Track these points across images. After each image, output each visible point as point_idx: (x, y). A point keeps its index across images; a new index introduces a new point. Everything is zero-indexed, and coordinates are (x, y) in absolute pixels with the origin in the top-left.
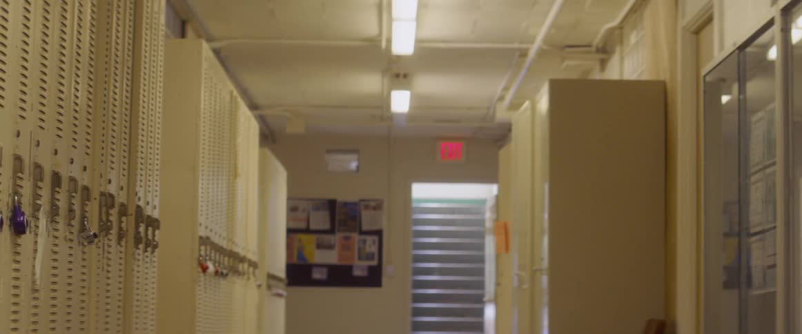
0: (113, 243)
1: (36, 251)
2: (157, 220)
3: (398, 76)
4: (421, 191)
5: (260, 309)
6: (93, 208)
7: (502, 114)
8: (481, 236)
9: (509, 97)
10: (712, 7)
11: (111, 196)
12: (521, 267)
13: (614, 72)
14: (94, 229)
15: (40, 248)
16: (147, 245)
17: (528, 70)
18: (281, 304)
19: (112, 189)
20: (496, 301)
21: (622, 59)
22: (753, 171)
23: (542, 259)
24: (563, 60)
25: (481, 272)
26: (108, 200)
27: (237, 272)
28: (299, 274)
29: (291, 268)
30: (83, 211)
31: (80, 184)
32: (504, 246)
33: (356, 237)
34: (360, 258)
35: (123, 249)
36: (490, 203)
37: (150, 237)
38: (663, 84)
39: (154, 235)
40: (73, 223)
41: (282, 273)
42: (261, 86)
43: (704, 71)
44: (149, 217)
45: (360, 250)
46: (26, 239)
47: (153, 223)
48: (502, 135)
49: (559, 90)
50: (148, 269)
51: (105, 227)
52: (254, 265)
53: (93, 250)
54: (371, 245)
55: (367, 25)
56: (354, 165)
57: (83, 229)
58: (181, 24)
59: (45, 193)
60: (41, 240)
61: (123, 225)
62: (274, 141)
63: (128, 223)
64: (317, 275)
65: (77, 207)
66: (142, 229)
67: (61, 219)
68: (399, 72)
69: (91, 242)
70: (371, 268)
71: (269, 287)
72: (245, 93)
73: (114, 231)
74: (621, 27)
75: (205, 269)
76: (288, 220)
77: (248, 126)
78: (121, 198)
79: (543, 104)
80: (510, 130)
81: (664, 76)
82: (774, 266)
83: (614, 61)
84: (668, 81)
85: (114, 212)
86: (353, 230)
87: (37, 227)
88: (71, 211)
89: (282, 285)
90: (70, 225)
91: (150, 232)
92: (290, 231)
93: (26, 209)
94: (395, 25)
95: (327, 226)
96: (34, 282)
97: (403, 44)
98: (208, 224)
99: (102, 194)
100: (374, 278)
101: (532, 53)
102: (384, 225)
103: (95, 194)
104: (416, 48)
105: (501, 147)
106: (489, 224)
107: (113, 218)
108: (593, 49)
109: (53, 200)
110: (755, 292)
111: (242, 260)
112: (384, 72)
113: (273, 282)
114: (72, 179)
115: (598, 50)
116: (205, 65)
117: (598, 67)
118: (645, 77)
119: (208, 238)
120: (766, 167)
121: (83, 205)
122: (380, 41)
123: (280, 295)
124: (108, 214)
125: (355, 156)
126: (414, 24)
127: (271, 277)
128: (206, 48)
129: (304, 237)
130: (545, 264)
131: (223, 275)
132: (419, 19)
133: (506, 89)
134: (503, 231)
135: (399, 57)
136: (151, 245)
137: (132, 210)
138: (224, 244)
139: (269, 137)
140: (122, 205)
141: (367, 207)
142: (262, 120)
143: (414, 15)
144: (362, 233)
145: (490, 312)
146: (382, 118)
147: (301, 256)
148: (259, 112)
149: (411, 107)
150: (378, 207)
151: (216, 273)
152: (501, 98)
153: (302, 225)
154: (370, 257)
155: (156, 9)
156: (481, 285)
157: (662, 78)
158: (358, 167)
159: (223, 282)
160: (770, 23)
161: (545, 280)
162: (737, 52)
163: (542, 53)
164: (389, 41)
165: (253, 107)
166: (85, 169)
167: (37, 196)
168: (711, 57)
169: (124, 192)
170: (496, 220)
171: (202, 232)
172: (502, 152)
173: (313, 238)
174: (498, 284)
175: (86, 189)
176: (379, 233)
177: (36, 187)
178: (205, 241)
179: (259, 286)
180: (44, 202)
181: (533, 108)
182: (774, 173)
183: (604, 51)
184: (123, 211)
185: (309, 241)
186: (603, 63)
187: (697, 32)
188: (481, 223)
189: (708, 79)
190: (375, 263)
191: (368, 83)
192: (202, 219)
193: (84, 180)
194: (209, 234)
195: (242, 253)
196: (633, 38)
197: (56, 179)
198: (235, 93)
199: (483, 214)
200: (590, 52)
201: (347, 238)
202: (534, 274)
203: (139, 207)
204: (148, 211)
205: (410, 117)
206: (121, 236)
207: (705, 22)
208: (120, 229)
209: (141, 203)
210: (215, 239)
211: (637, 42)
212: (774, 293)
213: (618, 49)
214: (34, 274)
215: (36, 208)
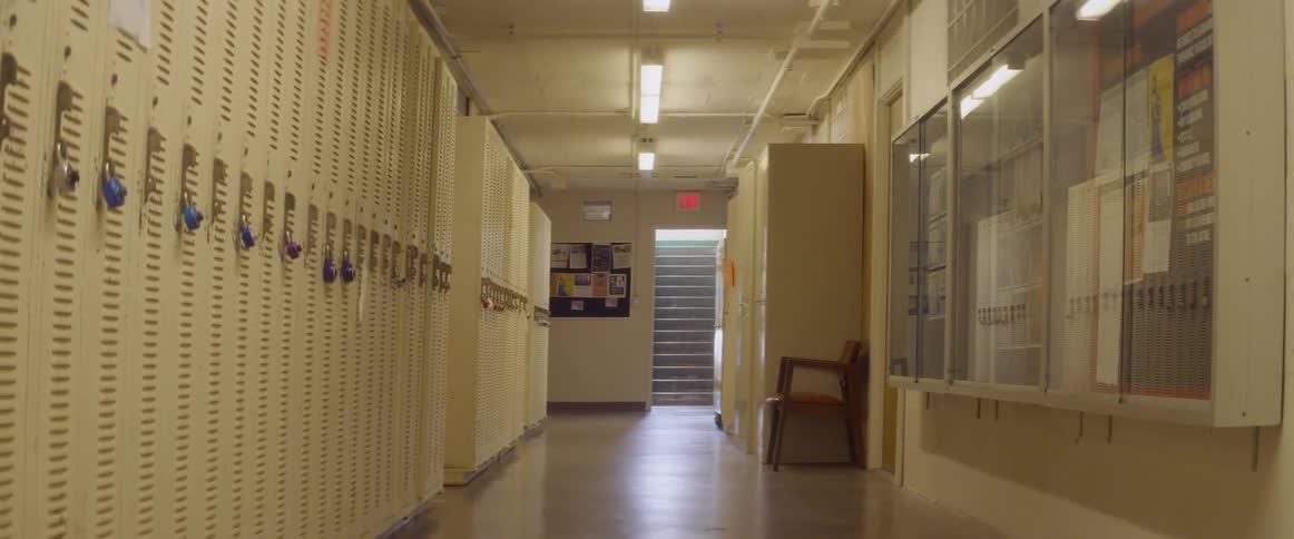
0: (416, 286)
1: (359, 294)
2: (448, 266)
3: (644, 140)
4: (663, 235)
5: (529, 335)
6: (402, 259)
7: (731, 171)
8: (712, 272)
9: (737, 155)
10: (902, 83)
11: (416, 248)
12: (744, 299)
13: (822, 138)
14: (402, 275)
15: (363, 291)
16: (442, 287)
17: (753, 134)
18: (546, 330)
19: (416, 243)
20: (724, 327)
21: (830, 125)
22: (932, 219)
23: (761, 292)
24: (782, 125)
25: (712, 303)
26: (413, 251)
27: (511, 307)
28: (560, 306)
29: (553, 301)
30: (394, 263)
31: (392, 240)
32: (731, 281)
33: (608, 274)
34: (611, 293)
35: (423, 291)
36: (720, 246)
37: (444, 280)
38: (862, 146)
39: (447, 278)
40: (387, 270)
41: (546, 307)
42: (529, 150)
43: (893, 139)
44: (443, 264)
45: (611, 284)
46: (352, 285)
47: (446, 269)
48: (730, 189)
49: (776, 152)
50: (442, 306)
51: (410, 273)
52: (524, 300)
53: (401, 293)
54: (620, 282)
55: (621, 100)
56: (606, 214)
57: (394, 275)
58: (466, 103)
59: (366, 249)
60: (364, 286)
61: (424, 272)
62: (541, 196)
63: (428, 270)
64: (575, 307)
65: (389, 258)
66: (438, 274)
67: (378, 269)
68: (645, 138)
69: (399, 286)
70: (620, 301)
71: (536, 318)
72: (517, 156)
73: (417, 277)
74: (829, 99)
75: (486, 305)
76: (552, 261)
77: (521, 185)
78: (423, 249)
79: (764, 163)
80: (737, 184)
81: (863, 140)
82: (943, 298)
83: (823, 128)
84: (866, 145)
85: (417, 261)
86: (606, 269)
87: (360, 275)
88: (385, 261)
89: (547, 316)
90: (384, 273)
91: (444, 276)
92: (553, 270)
93: (353, 261)
94: (643, 100)
95: (584, 266)
96: (358, 319)
97: (649, 114)
98: (489, 268)
99: (409, 247)
100: (622, 309)
101: (756, 121)
102: (631, 264)
103: (404, 247)
104: (659, 117)
105: (730, 198)
106: (719, 263)
107: (417, 266)
108: (807, 116)
109: (372, 253)
110: (932, 318)
111: (515, 296)
112: (634, 136)
113: (539, 314)
114: (386, 236)
115: (810, 118)
116: (487, 137)
117: (810, 132)
118: (847, 141)
119: (489, 279)
120: (941, 217)
121: (394, 256)
122: (631, 112)
123: (545, 325)
124: (413, 263)
125: (609, 207)
126: (657, 99)
127: (538, 309)
128: (487, 120)
129: (564, 275)
130: (764, 296)
131: (501, 310)
132: (662, 96)
133: (735, 150)
134: (731, 270)
135: (646, 125)
136: (445, 287)
137: (430, 259)
138: (500, 283)
139: (537, 192)
140: (423, 255)
141: (618, 250)
142: (530, 177)
143: (658, 91)
144: (612, 271)
145: (719, 335)
146: (631, 175)
147: (561, 291)
148: (527, 172)
149: (655, 166)
150: (627, 249)
151: (495, 308)
152: (731, 158)
153: (564, 266)
154: (619, 291)
155: (450, 93)
156: (712, 314)
157: (861, 142)
158: (610, 216)
159: (500, 315)
160: (944, 102)
161: (763, 309)
162: (918, 125)
163: (764, 120)
164: (638, 113)
165: (523, 167)
166: (396, 227)
167: (360, 251)
168: (900, 126)
169: (424, 246)
170: (725, 260)
171: (484, 274)
172: (731, 203)
173: (572, 276)
174: (725, 313)
175: (396, 243)
176: (627, 271)
177: (360, 244)
178: (486, 282)
179: (529, 317)
180: (366, 255)
181: (756, 166)
182: (945, 222)
183: (816, 119)
184: (424, 261)
185: (569, 278)
186: (815, 128)
187: (890, 104)
188: (713, 260)
189: (897, 143)
190: (624, 296)
191: (620, 146)
192: (484, 264)
193: (395, 236)
194: (489, 276)
195: (515, 291)
196: (839, 108)
197: (375, 237)
198: (511, 159)
199: (714, 254)
200: (804, 120)
201: (601, 276)
202: (755, 303)
203: (436, 256)
204: (443, 259)
205: (654, 174)
206: (422, 281)
207: (896, 96)
208: (422, 274)
209: (437, 253)
210: (495, 280)
211: (841, 113)
212: (943, 320)
213: (827, 117)
214: (358, 313)
215: (360, 260)
